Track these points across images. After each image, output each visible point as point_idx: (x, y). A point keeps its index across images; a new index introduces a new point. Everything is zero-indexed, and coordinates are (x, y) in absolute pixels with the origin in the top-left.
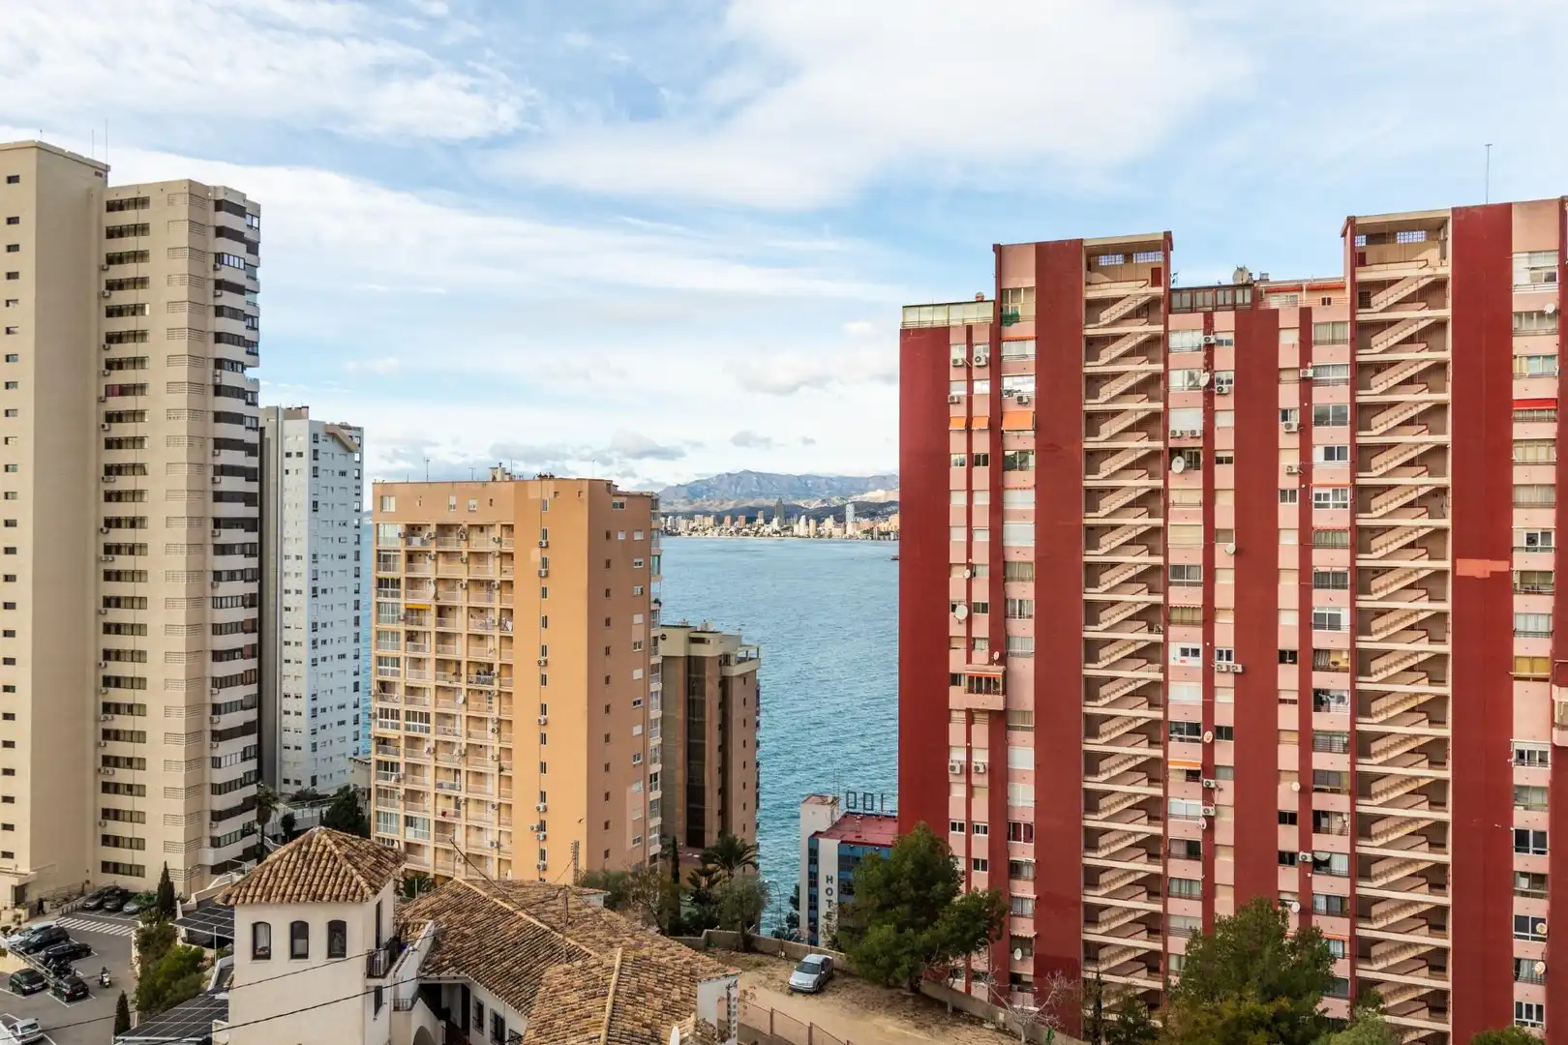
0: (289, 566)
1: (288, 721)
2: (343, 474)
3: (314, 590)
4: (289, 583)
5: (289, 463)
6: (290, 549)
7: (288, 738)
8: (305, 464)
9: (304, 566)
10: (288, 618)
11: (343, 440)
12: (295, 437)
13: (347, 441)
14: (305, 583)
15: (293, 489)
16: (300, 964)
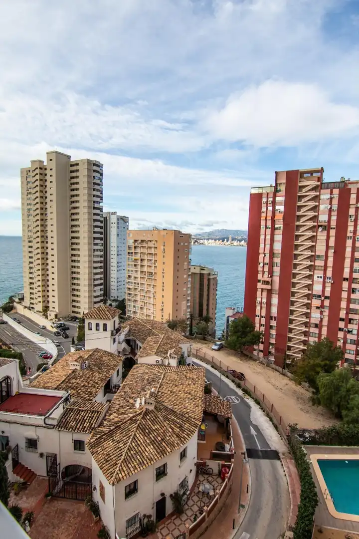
0: (112, 249)
1: (112, 283)
2: (124, 228)
3: (118, 254)
4: (112, 253)
5: (112, 225)
6: (112, 245)
7: (112, 287)
8: (115, 225)
9: (115, 249)
10: (112, 260)
11: (124, 220)
12: (114, 219)
13: (125, 220)
14: (115, 253)
15: (113, 231)
16: (98, 332)
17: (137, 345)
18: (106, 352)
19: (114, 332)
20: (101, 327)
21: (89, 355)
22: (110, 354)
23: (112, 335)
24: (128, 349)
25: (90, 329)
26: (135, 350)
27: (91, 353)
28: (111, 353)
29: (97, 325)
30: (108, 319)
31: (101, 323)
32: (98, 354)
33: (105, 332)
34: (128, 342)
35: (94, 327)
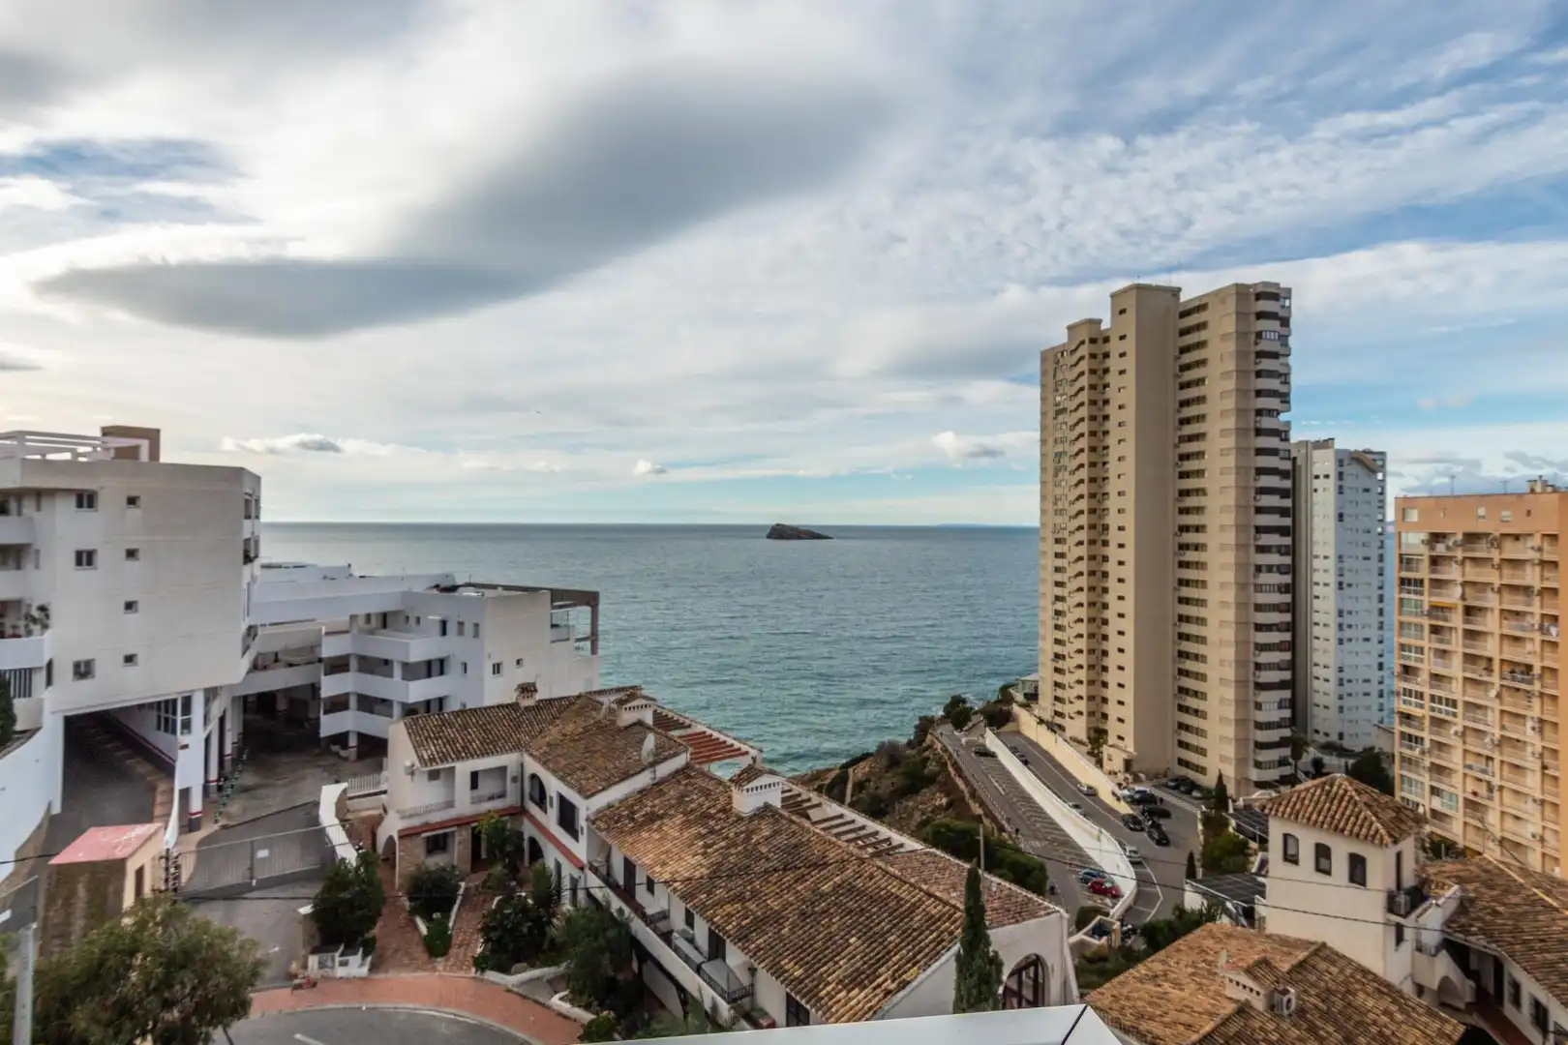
16: (1321, 878)
17: (1516, 986)
18: (1365, 972)
19: (1402, 899)
20: (1340, 865)
21: (1295, 962)
22: (1385, 988)
23: (1391, 906)
24: (1466, 988)
25: (1291, 859)
26: (1500, 1002)
27: (1302, 955)
28: (1388, 986)
29: (1322, 852)
30: (1371, 838)
31: (1341, 850)
32: (1334, 970)
33: (1354, 892)
34: (1459, 953)
35: (1307, 854)
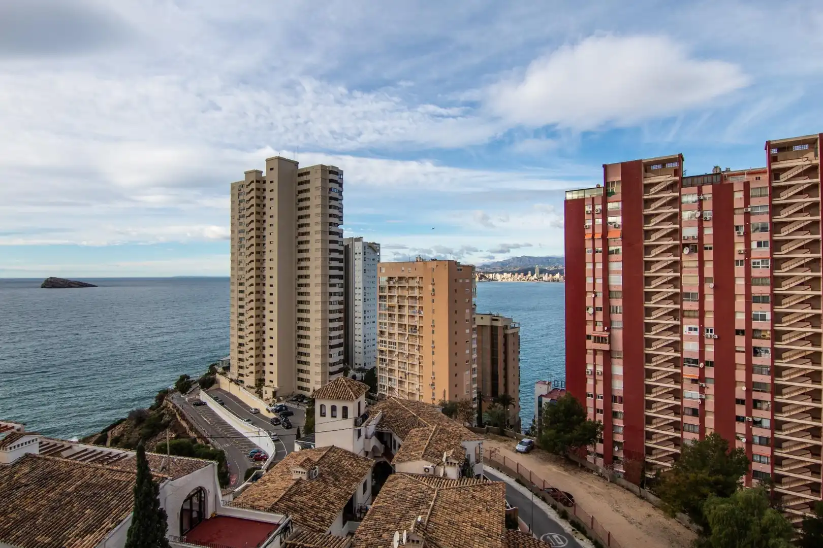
0: (357, 291)
1: (357, 343)
2: (373, 260)
3: (365, 299)
4: (357, 297)
5: (356, 256)
6: (357, 285)
7: (357, 350)
8: (361, 256)
9: (361, 291)
10: (356, 309)
11: (373, 248)
12: (358, 248)
13: (375, 248)
14: (361, 297)
15: (358, 264)
16: (334, 419)
17: (395, 441)
18: (346, 452)
19: (359, 420)
20: (339, 413)
21: (321, 456)
22: (353, 456)
23: (356, 424)
24: (381, 447)
25: (323, 415)
26: (391, 450)
27: (324, 453)
28: (353, 454)
29: (334, 408)
30: (350, 399)
31: (340, 405)
32: (335, 455)
33: (345, 421)
34: (379, 435)
35: (328, 411)
